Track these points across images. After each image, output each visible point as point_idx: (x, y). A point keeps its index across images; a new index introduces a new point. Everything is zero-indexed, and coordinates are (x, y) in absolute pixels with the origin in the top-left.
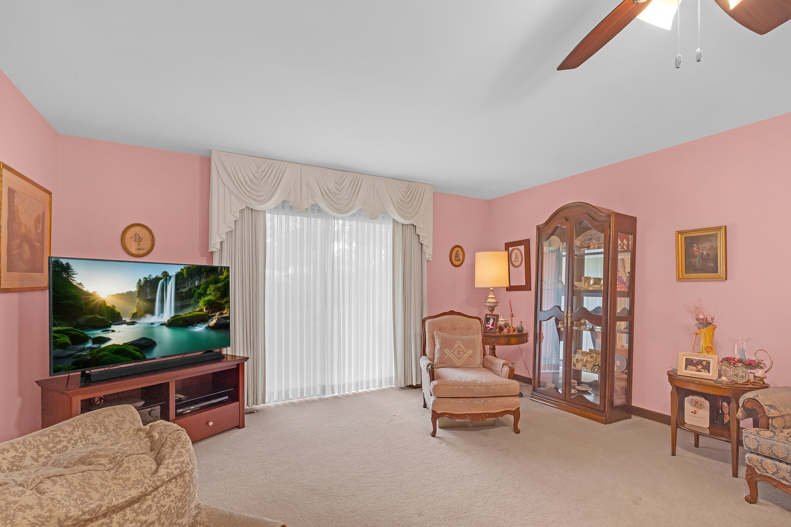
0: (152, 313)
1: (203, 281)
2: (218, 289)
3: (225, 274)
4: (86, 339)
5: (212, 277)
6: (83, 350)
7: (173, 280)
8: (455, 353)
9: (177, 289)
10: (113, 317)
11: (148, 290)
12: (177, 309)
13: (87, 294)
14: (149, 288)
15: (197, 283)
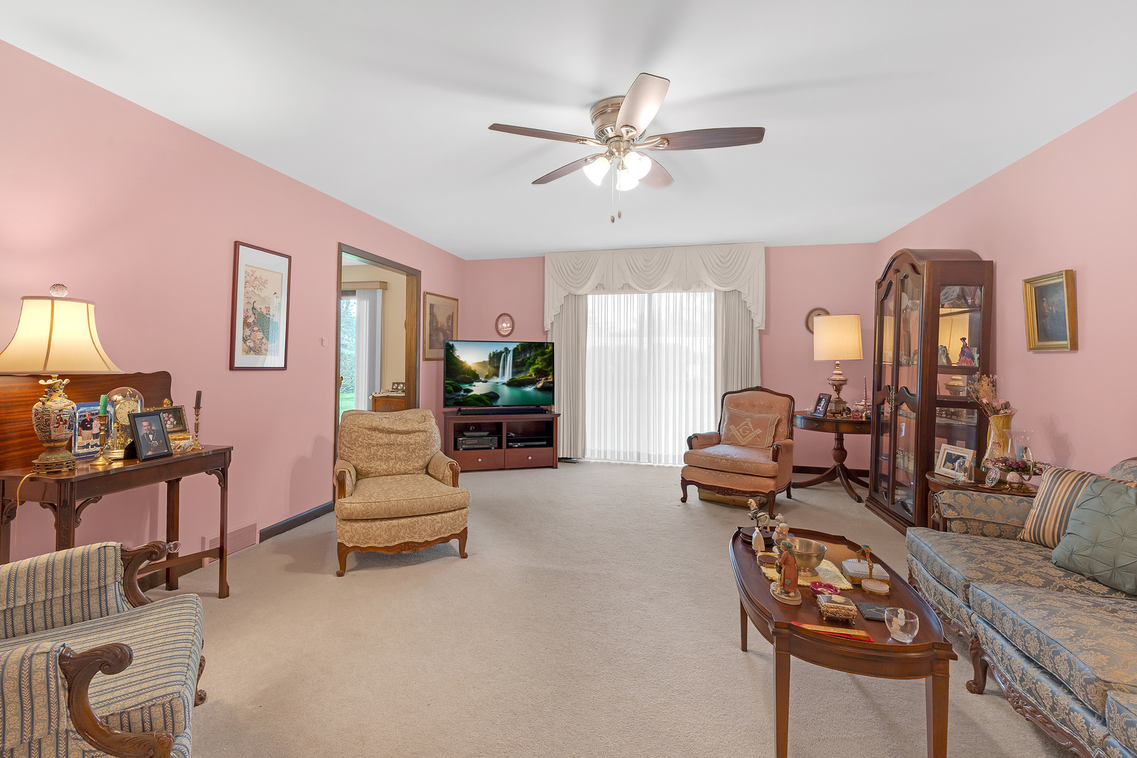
0: (497, 375)
1: (533, 353)
2: (544, 360)
3: (550, 348)
4: (460, 389)
5: (539, 351)
6: (459, 396)
7: (511, 353)
8: (741, 430)
9: (513, 360)
10: (474, 377)
11: (495, 360)
12: (514, 374)
13: (462, 362)
14: (496, 358)
15: (528, 355)
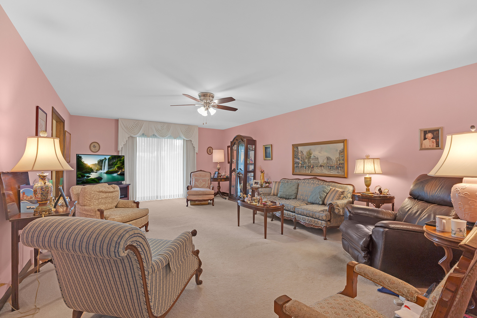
0: (101, 169)
1: (116, 160)
2: (121, 163)
3: (123, 158)
4: (85, 176)
5: (119, 159)
6: (84, 179)
7: (107, 160)
8: (199, 183)
9: (108, 163)
10: (91, 171)
11: (100, 163)
12: (109, 169)
13: (85, 164)
14: (101, 162)
15: (114, 161)
